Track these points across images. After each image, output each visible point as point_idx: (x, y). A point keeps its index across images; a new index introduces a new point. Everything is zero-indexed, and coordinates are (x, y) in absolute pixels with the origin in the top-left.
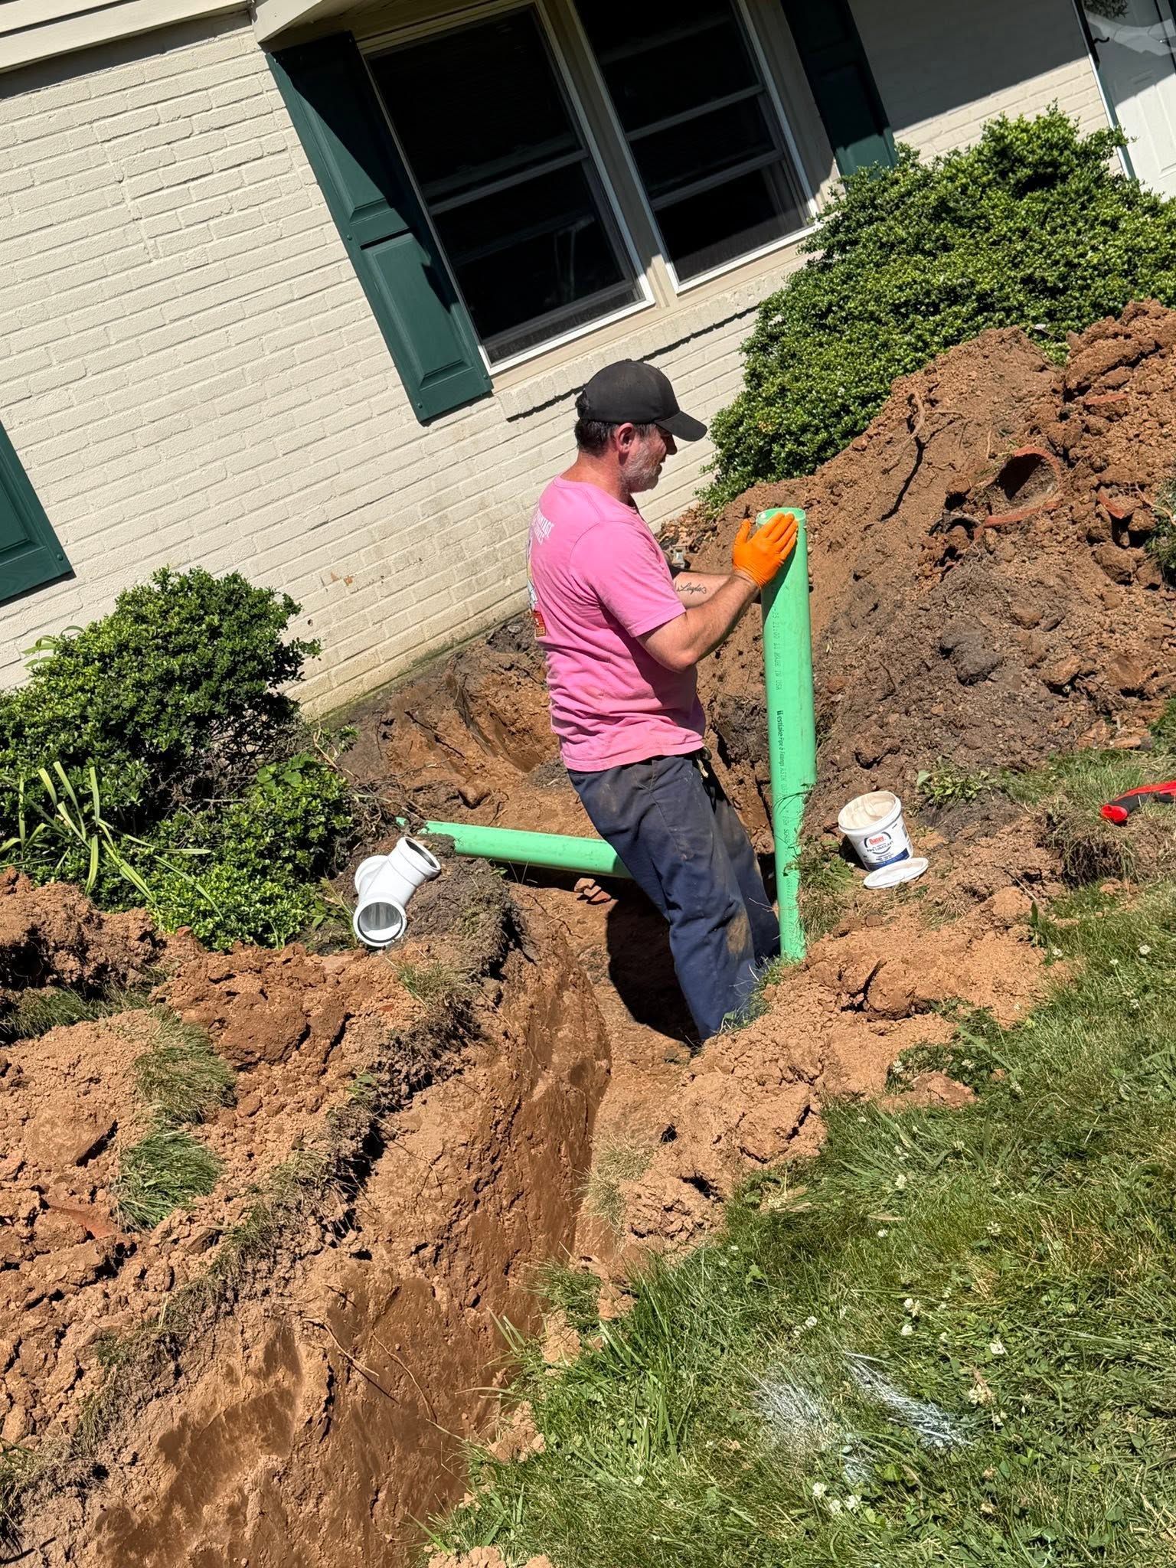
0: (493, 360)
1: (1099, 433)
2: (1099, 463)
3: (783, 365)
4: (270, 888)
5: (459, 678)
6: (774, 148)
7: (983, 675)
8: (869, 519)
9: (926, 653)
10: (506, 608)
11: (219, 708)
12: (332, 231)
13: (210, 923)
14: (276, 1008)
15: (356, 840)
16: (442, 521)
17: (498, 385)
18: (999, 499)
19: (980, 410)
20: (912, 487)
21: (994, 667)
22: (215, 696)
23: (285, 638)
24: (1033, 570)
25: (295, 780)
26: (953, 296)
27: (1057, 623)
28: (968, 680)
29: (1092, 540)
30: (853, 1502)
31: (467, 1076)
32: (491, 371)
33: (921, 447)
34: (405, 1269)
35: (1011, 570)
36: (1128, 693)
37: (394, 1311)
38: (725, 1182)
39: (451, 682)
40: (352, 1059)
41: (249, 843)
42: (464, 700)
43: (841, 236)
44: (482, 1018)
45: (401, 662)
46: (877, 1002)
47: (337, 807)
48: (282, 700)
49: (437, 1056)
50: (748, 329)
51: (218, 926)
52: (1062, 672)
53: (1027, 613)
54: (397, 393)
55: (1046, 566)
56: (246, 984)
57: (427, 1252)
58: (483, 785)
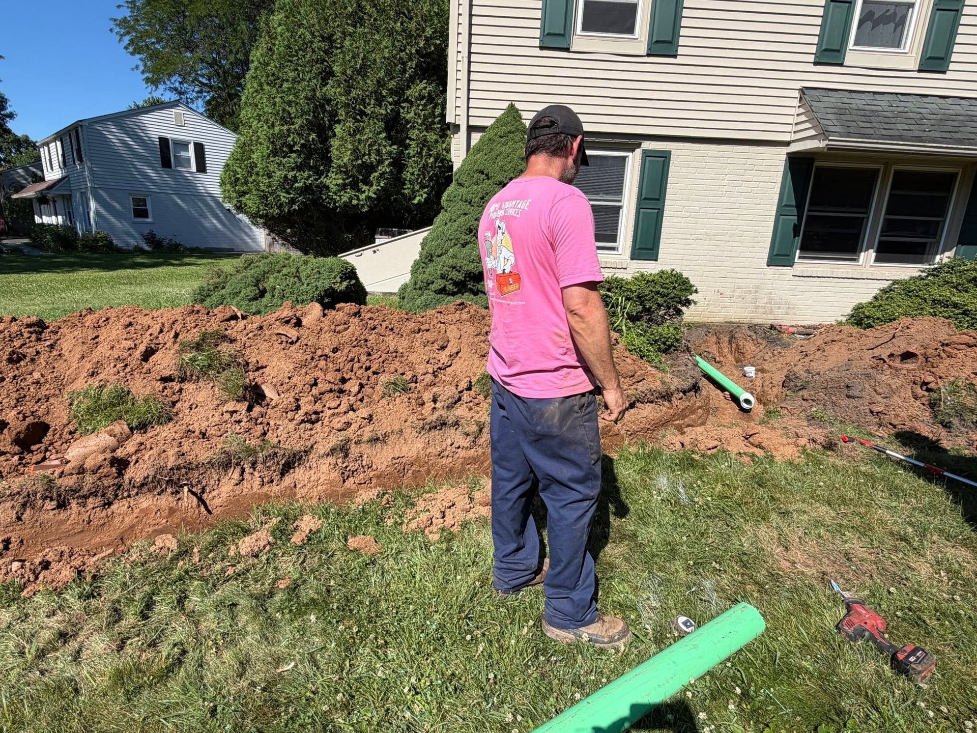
0: (800, 258)
1: (942, 358)
2: (935, 366)
3: (887, 299)
4: (650, 348)
5: (734, 332)
6: (935, 238)
7: (853, 397)
8: (864, 347)
9: (843, 384)
10: (759, 322)
11: (664, 305)
12: (775, 207)
13: (633, 347)
14: (631, 368)
15: (677, 350)
16: (756, 292)
17: (795, 265)
18: (898, 360)
19: (919, 337)
20: (883, 346)
21: (858, 397)
22: (665, 302)
23: (690, 297)
24: (890, 381)
25: (671, 329)
26: (955, 305)
27: (887, 398)
28: (849, 397)
29: (914, 383)
30: (659, 498)
31: (661, 407)
32: (796, 260)
33: (894, 337)
34: (622, 432)
35: (884, 378)
36: (891, 424)
37: (615, 437)
38: (688, 447)
39: (732, 331)
40: (638, 387)
41: (652, 336)
42: (732, 338)
43: (935, 273)
44: (673, 399)
45: (722, 320)
46: (751, 439)
47: (677, 340)
48: (681, 311)
49: (657, 398)
50: (885, 285)
51: (635, 349)
52: (876, 409)
53: (880, 390)
54: (765, 255)
55: (895, 383)
56: (629, 361)
57: (629, 433)
58: (722, 359)
